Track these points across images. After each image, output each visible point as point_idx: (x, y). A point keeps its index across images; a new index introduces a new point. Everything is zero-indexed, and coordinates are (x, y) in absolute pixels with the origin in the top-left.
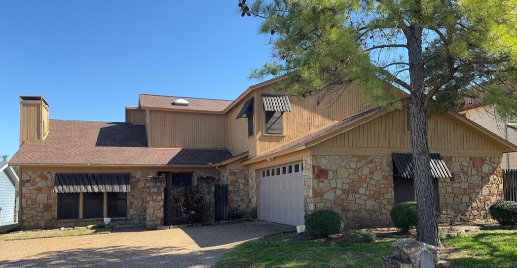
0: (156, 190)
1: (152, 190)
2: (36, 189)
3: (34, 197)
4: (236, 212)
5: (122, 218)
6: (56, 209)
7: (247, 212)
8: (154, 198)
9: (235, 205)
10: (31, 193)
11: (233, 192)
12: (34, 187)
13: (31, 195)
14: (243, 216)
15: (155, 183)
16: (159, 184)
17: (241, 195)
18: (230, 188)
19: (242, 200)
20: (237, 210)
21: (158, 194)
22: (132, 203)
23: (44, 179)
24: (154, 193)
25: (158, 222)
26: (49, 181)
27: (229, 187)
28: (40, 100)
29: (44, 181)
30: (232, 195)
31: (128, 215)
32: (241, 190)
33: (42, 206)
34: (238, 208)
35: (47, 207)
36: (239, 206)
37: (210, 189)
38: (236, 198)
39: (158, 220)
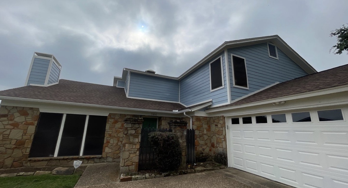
0: (133, 132)
1: (130, 132)
2: (11, 125)
3: (7, 132)
4: (201, 155)
5: (97, 156)
6: (30, 146)
7: (210, 156)
8: (131, 140)
9: (201, 149)
10: (5, 128)
11: (199, 136)
12: (11, 122)
13: (5, 130)
14: (207, 160)
15: (133, 125)
16: (137, 126)
17: (205, 139)
18: (197, 133)
19: (206, 144)
20: (202, 153)
21: (135, 136)
22: (108, 142)
23: (23, 115)
24: (131, 135)
25: (133, 168)
26: (29, 117)
27: (196, 131)
28: (51, 57)
29: (24, 116)
30: (198, 139)
31: (103, 153)
32: (205, 134)
33: (14, 142)
34: (203, 151)
35: (20, 144)
36: (204, 150)
37: (183, 133)
38: (202, 142)
39: (132, 165)
